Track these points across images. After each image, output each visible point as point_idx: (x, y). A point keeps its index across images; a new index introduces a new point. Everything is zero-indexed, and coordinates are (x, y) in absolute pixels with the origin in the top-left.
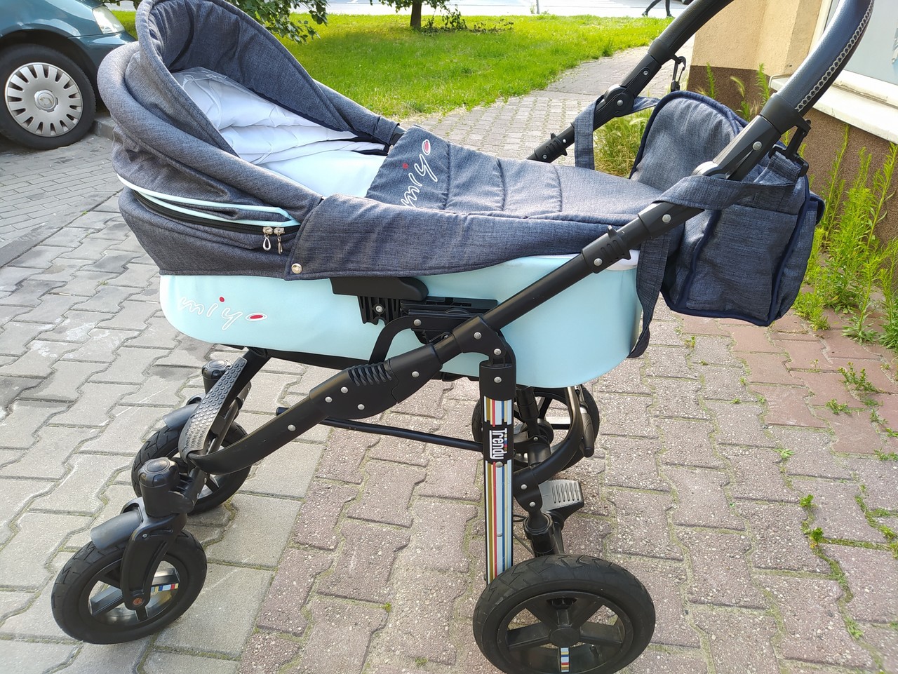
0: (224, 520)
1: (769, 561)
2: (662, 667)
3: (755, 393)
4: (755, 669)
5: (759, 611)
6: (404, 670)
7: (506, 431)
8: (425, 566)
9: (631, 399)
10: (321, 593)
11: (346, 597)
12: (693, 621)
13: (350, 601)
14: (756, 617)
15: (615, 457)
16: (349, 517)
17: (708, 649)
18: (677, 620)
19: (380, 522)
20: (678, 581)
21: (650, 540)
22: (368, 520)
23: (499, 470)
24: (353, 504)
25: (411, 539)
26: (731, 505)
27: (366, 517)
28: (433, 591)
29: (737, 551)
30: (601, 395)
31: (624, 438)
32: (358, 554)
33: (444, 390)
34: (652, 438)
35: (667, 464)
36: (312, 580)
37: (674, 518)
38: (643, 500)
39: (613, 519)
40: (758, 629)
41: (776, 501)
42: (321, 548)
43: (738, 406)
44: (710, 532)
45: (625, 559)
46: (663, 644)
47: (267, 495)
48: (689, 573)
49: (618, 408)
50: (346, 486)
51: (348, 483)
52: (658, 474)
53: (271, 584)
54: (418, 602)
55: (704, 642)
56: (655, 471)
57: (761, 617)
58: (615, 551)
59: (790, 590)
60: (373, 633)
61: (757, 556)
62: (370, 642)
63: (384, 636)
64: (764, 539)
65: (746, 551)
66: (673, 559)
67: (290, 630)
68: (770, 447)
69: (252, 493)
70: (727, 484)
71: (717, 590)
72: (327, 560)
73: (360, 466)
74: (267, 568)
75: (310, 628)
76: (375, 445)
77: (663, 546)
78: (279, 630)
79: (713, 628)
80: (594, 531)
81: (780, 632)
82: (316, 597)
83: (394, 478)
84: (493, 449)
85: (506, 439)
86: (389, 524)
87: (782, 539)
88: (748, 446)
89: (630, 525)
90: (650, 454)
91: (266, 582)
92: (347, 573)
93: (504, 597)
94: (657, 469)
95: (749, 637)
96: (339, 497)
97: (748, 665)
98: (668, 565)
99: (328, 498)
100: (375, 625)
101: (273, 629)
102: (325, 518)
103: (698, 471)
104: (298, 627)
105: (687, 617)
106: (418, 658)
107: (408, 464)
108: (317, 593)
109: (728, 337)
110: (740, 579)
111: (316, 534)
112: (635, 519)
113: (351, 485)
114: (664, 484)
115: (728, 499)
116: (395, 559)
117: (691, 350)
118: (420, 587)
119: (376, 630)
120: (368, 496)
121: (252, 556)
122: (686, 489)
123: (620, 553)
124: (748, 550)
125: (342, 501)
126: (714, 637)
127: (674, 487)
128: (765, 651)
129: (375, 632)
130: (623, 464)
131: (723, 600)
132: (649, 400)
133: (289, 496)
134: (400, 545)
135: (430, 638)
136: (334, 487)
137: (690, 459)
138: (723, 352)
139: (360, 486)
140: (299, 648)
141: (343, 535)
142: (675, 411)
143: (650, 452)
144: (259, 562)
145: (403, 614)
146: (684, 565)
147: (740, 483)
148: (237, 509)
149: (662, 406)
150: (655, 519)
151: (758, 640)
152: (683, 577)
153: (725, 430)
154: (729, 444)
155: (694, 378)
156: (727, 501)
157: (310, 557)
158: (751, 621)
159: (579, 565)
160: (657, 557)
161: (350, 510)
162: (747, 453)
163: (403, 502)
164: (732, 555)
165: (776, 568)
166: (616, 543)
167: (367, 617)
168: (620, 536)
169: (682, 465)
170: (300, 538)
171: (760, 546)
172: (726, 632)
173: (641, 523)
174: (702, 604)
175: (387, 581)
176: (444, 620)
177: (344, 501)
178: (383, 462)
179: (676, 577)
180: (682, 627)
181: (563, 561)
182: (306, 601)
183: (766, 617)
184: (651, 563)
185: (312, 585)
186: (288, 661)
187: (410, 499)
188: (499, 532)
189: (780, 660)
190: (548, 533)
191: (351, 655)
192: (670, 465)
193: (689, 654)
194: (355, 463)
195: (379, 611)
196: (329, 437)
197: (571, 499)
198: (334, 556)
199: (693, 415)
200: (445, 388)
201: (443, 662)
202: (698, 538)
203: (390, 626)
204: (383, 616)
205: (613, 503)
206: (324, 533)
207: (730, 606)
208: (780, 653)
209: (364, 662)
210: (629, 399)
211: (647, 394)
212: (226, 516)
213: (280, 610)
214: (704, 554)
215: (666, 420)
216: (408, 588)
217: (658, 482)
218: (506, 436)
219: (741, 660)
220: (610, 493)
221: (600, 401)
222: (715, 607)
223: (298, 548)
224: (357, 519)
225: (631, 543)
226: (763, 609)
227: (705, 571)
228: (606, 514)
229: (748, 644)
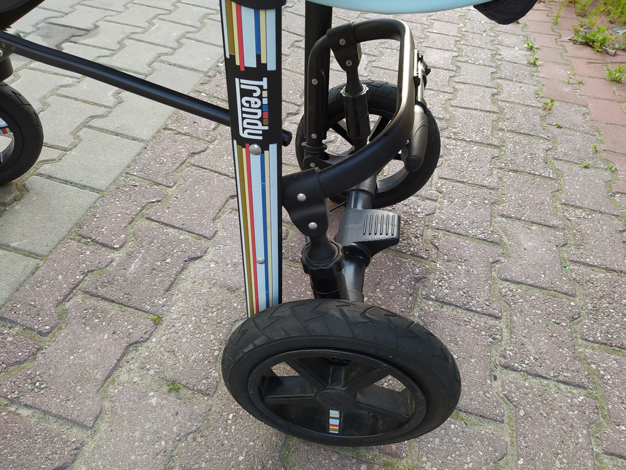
0: (9, 199)
1: (598, 335)
2: (454, 439)
3: (607, 161)
4: (565, 461)
5: (580, 390)
6: (151, 394)
7: (264, 83)
8: (214, 281)
9: (478, 148)
10: (87, 293)
11: (113, 301)
12: (500, 390)
13: (116, 306)
14: (574, 396)
15: (449, 201)
16: (147, 218)
17: (513, 426)
18: (483, 384)
19: (180, 229)
20: (492, 340)
21: (468, 291)
22: (167, 225)
23: (255, 160)
24: (157, 206)
25: (208, 251)
26: (565, 267)
27: (165, 221)
28: (214, 309)
29: (564, 318)
30: (447, 141)
31: (462, 185)
32: (144, 258)
33: (288, 114)
34: (491, 189)
35: (502, 216)
36: (82, 277)
37: (499, 272)
38: (469, 248)
39: (433, 263)
40: (576, 412)
41: (615, 271)
42: (104, 245)
43: (587, 171)
44: (537, 293)
45: (436, 307)
46: (461, 411)
47: (66, 182)
48: (506, 333)
49: (462, 155)
50: (156, 187)
51: (158, 184)
52: (491, 225)
53: (34, 273)
54: (193, 318)
55: (509, 417)
56: (488, 221)
57: (581, 398)
58: (427, 298)
59: (620, 371)
60: (130, 345)
61: (585, 327)
62: (124, 354)
63: (143, 351)
64: (596, 309)
65: (573, 319)
66: (490, 315)
67: (36, 327)
68: (614, 215)
69: (50, 177)
70: (564, 245)
71: (535, 358)
72: (107, 259)
73: (177, 170)
74: (36, 256)
75: (60, 328)
76: (199, 153)
77: (481, 300)
78: (23, 325)
79: (524, 402)
80: (409, 273)
81: (602, 420)
82: (80, 296)
83: (209, 188)
84: (243, 119)
85: (265, 101)
86: (189, 232)
87: (617, 313)
88: (592, 210)
89: (450, 272)
90: (487, 204)
91: (28, 271)
92: (124, 275)
93: (254, 345)
94: (491, 219)
95: (563, 420)
96: (143, 196)
97: (558, 454)
98: (482, 321)
99: (131, 196)
100: (136, 337)
101: (17, 324)
102: (119, 215)
103: (534, 227)
104: (46, 325)
105: (495, 384)
106: (174, 382)
107: (229, 176)
108: (83, 291)
109: (586, 107)
110: (563, 349)
111: (103, 230)
112: (456, 267)
113: (161, 187)
114: (496, 236)
115: (562, 261)
116: (183, 269)
117: (547, 112)
118: (201, 303)
119: (136, 343)
120: (175, 201)
121: (24, 241)
122: (519, 244)
123: (432, 300)
124: (576, 318)
125: (144, 201)
126: (522, 413)
127: (505, 239)
128: (580, 440)
129: (134, 344)
130: (455, 209)
131: (540, 371)
132: (496, 152)
133: (88, 187)
134: (193, 255)
135: (194, 361)
136: (141, 186)
137: (528, 214)
138: (579, 119)
139: (171, 189)
140: (39, 350)
141: (134, 236)
142: (521, 166)
143: (486, 202)
144: (29, 248)
145: (173, 329)
146: (502, 324)
147: (578, 246)
148: (28, 191)
149: (509, 159)
150: (479, 269)
151: (574, 425)
152: (498, 337)
153: (570, 191)
154: (572, 206)
155: (546, 138)
156: (561, 263)
157: (88, 253)
158: (569, 401)
159: (364, 320)
160: (472, 311)
161: (150, 212)
162: (590, 217)
163: (212, 213)
164: (558, 321)
165: (605, 344)
166: (430, 289)
167: (129, 327)
168: (436, 282)
169: (518, 219)
170: (85, 231)
171: (591, 316)
172: (537, 408)
173: (462, 272)
174: (514, 370)
175: (167, 291)
176: (217, 344)
177: (148, 201)
178: (204, 170)
179: (490, 336)
180: (487, 394)
181: (341, 311)
182: (66, 298)
183: (588, 399)
184: (465, 316)
185: (80, 282)
186: (20, 363)
187: (220, 211)
188: (260, 257)
189: (597, 455)
190: (331, 269)
191: (96, 367)
192: (506, 218)
193: (489, 428)
194: (172, 166)
195: (145, 323)
196: (154, 137)
197: (384, 233)
198: (117, 256)
199: (540, 172)
200: (290, 112)
201: (200, 391)
202: (522, 297)
203: (154, 340)
204: (149, 328)
205: (436, 247)
206: (113, 230)
207: (546, 378)
208: (598, 445)
209: (109, 377)
210: (475, 148)
211: (495, 146)
212: (13, 195)
213: (33, 303)
214: (526, 316)
215: (511, 173)
216: (187, 302)
217: (490, 232)
218: (265, 94)
219: (551, 446)
220: (435, 237)
221: (444, 146)
222: (529, 377)
223: (79, 241)
224: (156, 221)
225: (447, 291)
226: (585, 388)
227: (524, 335)
228: (426, 257)
229: (561, 428)
